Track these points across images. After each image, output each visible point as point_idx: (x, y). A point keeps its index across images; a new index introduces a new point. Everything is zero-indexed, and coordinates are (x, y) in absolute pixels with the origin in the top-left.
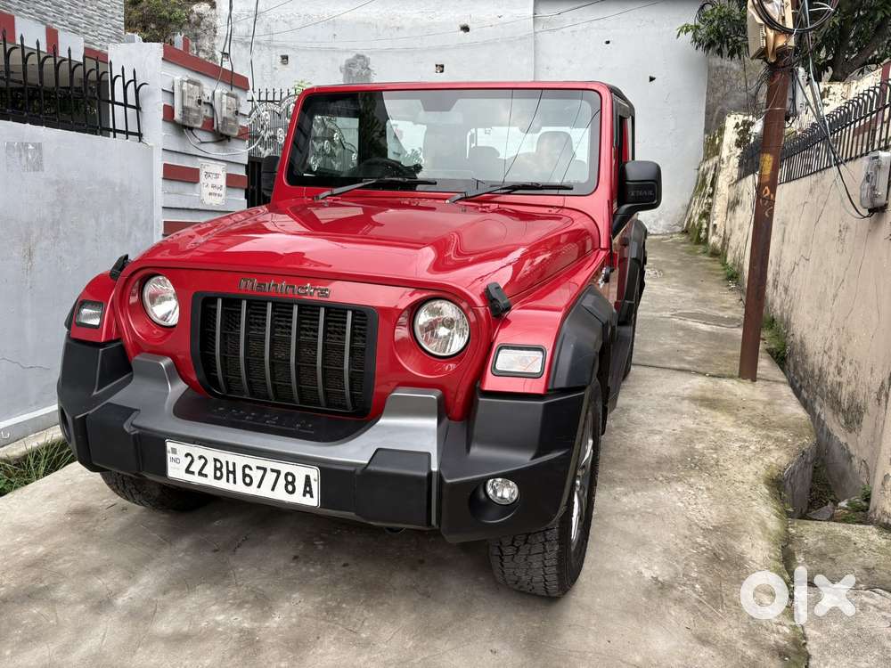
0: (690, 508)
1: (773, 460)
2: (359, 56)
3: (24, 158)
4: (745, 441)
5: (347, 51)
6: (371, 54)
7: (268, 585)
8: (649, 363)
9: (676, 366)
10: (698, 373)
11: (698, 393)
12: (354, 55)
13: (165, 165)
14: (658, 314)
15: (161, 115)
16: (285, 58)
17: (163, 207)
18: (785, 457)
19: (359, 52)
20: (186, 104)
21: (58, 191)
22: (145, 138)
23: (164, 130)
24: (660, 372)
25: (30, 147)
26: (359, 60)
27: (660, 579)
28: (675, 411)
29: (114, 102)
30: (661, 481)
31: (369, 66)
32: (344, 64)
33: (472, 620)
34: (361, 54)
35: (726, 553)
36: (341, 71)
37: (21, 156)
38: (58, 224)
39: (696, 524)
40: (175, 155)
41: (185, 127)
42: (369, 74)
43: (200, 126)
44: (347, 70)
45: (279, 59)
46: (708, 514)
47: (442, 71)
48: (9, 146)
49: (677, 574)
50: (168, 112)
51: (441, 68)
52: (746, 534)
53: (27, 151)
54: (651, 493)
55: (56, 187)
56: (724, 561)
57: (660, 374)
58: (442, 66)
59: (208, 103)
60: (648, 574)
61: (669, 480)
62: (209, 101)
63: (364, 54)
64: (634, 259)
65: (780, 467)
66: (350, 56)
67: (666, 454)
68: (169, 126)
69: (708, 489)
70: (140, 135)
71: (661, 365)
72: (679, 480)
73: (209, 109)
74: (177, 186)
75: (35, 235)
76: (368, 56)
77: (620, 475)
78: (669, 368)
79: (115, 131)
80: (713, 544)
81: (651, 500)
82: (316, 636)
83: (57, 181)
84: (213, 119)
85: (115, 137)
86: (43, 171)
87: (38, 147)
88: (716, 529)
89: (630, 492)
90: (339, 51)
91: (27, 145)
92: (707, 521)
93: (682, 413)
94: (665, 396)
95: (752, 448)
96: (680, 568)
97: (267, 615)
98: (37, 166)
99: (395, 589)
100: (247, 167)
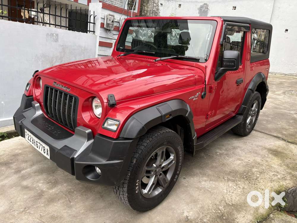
0: (228, 193)
1: (285, 184)
2: (205, 4)
3: (52, 38)
4: (278, 172)
5: (201, 2)
6: (210, 3)
7: (61, 179)
8: (263, 131)
9: (275, 135)
10: (283, 139)
11: (275, 148)
12: (203, 3)
13: (100, 41)
14: (288, 112)
15: (100, 26)
16: (180, 5)
17: (98, 55)
18: (292, 184)
19: (205, 3)
20: (108, 22)
21: (63, 48)
22: (96, 33)
23: (100, 31)
24: (265, 136)
25: (54, 35)
26: (205, 5)
27: (189, 218)
28: (256, 153)
29: (90, 22)
30: (225, 180)
31: (208, 8)
32: (199, 7)
33: (108, 210)
34: (206, 3)
35: (228, 216)
36: (198, 10)
37: (51, 37)
38: (62, 58)
39: (225, 201)
40: (104, 38)
41: (108, 30)
42: (208, 10)
43: (113, 29)
44: (200, 9)
45: (178, 5)
46: (235, 198)
47: (235, 9)
48: (47, 34)
49: (198, 218)
50: (102, 25)
51: (235, 8)
52: (244, 211)
53: (53, 36)
54: (217, 183)
55: (62, 47)
56: (224, 219)
57: (265, 137)
58: (235, 7)
59: (118, 22)
60: (186, 214)
61: (229, 180)
62: (118, 21)
63: (207, 3)
64: (250, 89)
65: (287, 187)
66: (202, 4)
67: (237, 169)
68: (102, 29)
69: (243, 188)
70: (94, 32)
71: (269, 133)
72: (233, 181)
73: (118, 24)
74: (104, 48)
75: (54, 61)
76: (208, 4)
77: (210, 173)
78: (271, 135)
79: (90, 31)
80: (225, 211)
81: (214, 186)
82: (58, 199)
83: (63, 45)
84: (119, 27)
85: (89, 33)
86: (58, 42)
87: (57, 35)
88: (233, 205)
89: (208, 180)
90: (198, 2)
91: (53, 34)
92: (232, 201)
93: (259, 154)
94: (258, 146)
95: (279, 176)
96: (201, 216)
97: (52, 188)
98: (56, 40)
99: (94, 191)
100: (132, 43)
